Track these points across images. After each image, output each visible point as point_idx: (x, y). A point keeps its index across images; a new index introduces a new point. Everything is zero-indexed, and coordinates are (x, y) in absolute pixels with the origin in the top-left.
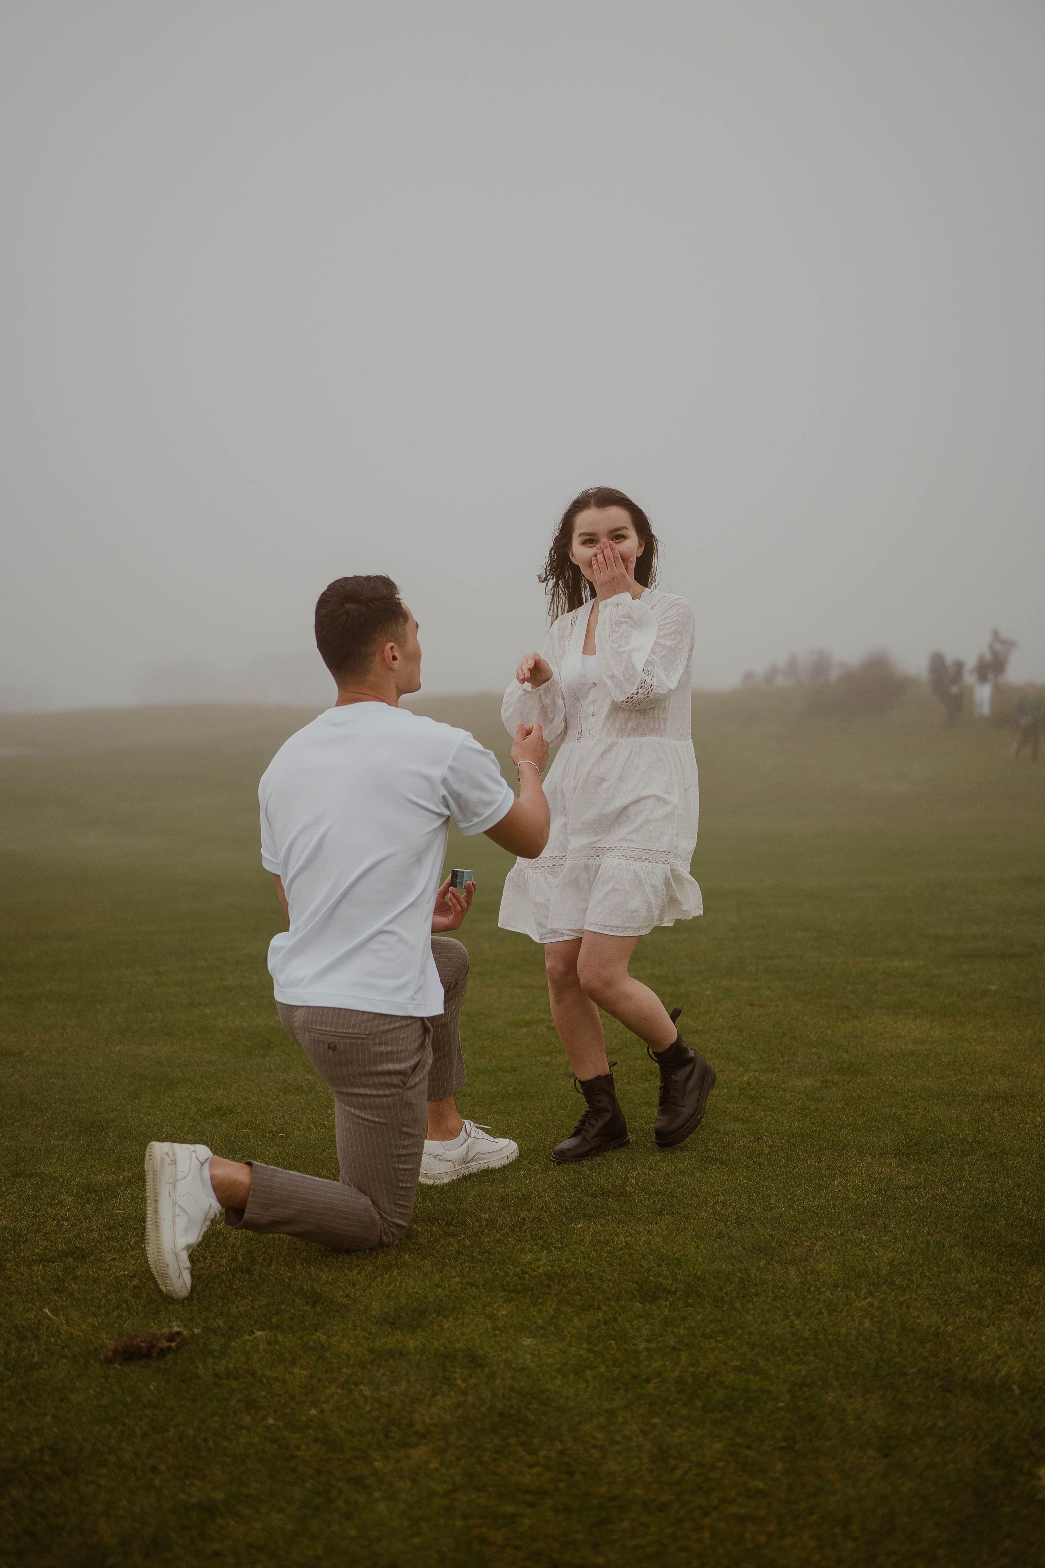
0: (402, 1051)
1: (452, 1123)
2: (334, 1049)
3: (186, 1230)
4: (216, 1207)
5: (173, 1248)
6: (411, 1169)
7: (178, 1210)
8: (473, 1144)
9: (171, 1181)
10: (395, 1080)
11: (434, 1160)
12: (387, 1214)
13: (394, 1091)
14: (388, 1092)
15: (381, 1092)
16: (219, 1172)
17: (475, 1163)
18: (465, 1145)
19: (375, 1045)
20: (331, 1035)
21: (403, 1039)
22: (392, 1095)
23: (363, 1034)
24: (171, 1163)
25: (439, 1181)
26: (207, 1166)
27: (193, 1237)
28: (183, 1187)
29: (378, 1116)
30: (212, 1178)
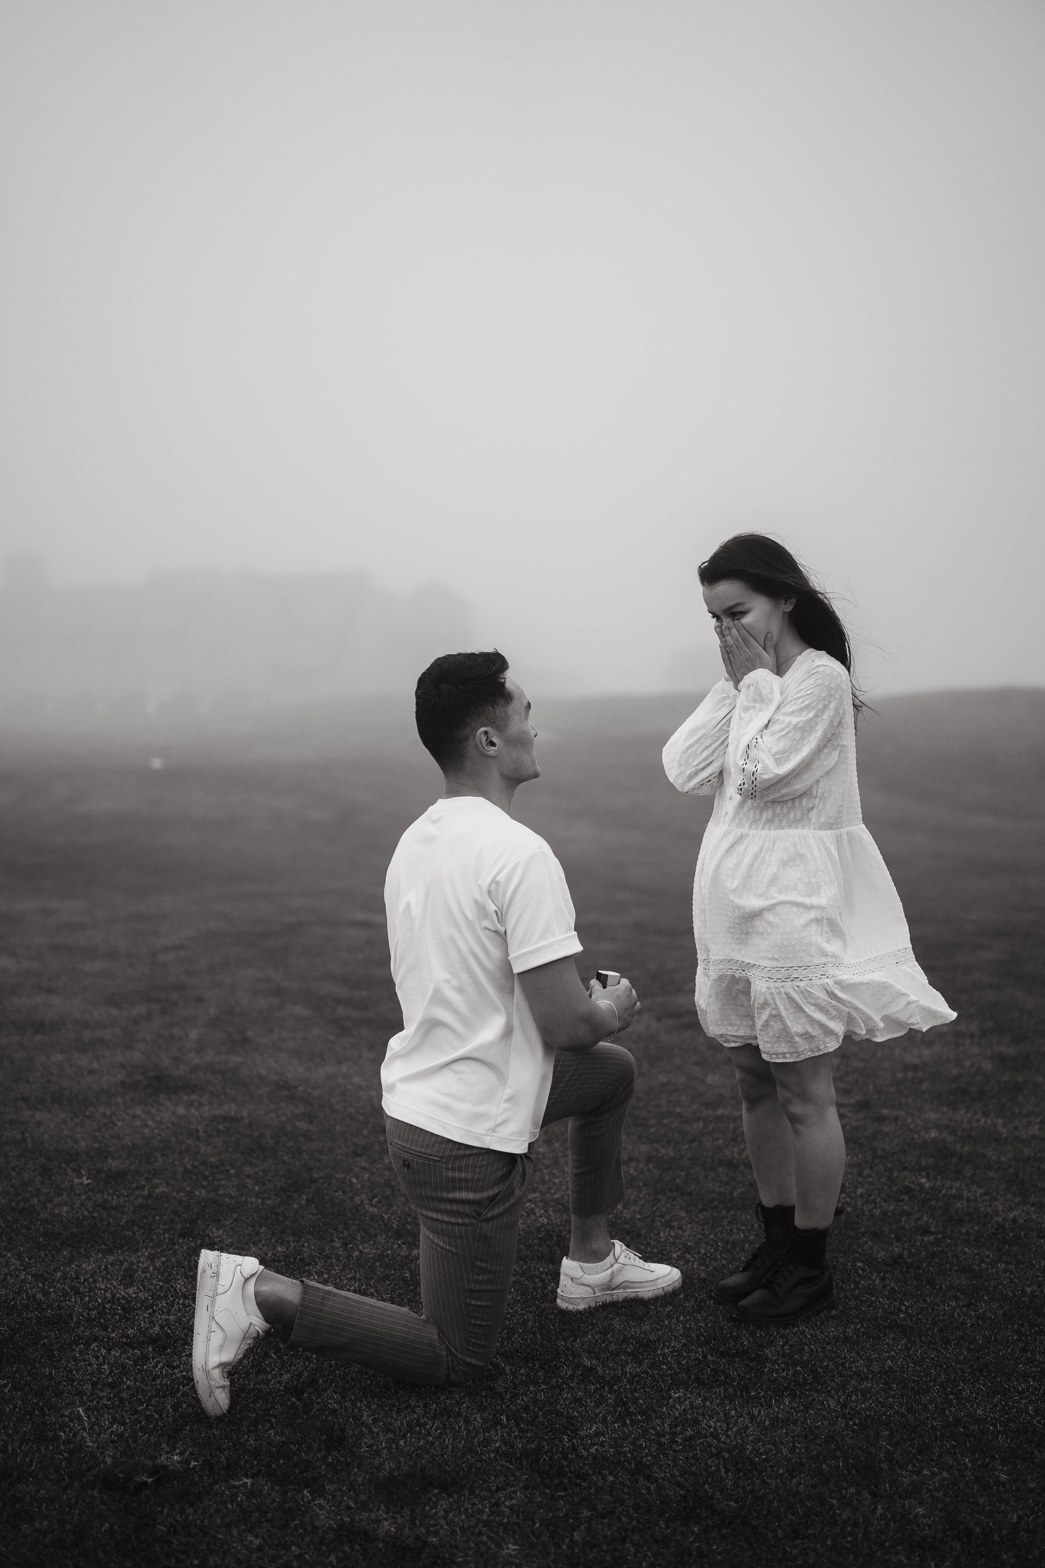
0: (478, 1180)
3: (221, 1348)
4: (258, 1323)
5: (204, 1365)
7: (214, 1327)
8: (620, 1271)
9: (210, 1294)
10: (467, 1209)
13: (466, 1220)
14: (460, 1221)
15: (453, 1220)
16: (265, 1288)
17: (622, 1291)
18: (611, 1270)
19: (448, 1169)
21: (481, 1167)
22: (464, 1225)
23: (436, 1157)
24: (213, 1275)
26: (252, 1282)
27: (229, 1355)
28: (222, 1302)
29: (450, 1245)
30: (257, 1294)
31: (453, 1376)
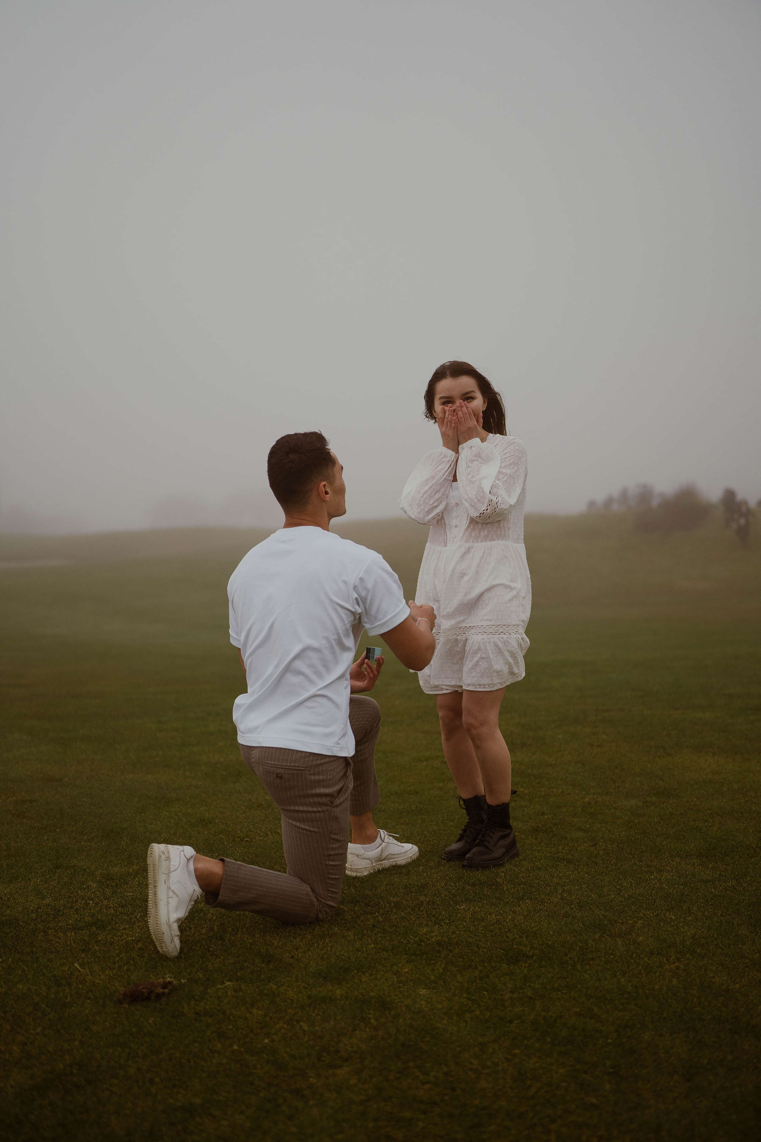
0: (330, 780)
1: (370, 832)
2: (281, 778)
3: (177, 908)
4: (198, 891)
5: (167, 921)
6: (338, 865)
7: (171, 894)
8: (386, 847)
9: (166, 872)
10: (324, 800)
11: (357, 858)
12: (321, 898)
13: (324, 808)
14: (320, 809)
15: (315, 809)
16: (200, 865)
17: (388, 861)
18: (381, 847)
19: (311, 774)
20: (278, 768)
21: (331, 771)
22: (323, 811)
23: (302, 767)
24: (166, 859)
25: (361, 873)
26: (191, 862)
27: (181, 913)
28: (174, 877)
29: (314, 827)
30: (196, 870)
31: (320, 915)
